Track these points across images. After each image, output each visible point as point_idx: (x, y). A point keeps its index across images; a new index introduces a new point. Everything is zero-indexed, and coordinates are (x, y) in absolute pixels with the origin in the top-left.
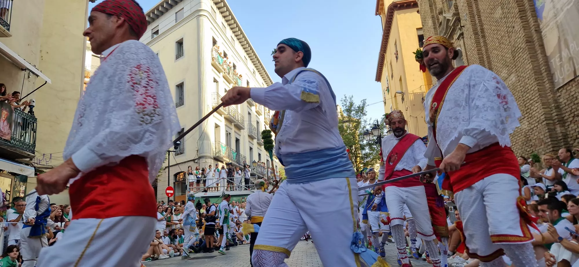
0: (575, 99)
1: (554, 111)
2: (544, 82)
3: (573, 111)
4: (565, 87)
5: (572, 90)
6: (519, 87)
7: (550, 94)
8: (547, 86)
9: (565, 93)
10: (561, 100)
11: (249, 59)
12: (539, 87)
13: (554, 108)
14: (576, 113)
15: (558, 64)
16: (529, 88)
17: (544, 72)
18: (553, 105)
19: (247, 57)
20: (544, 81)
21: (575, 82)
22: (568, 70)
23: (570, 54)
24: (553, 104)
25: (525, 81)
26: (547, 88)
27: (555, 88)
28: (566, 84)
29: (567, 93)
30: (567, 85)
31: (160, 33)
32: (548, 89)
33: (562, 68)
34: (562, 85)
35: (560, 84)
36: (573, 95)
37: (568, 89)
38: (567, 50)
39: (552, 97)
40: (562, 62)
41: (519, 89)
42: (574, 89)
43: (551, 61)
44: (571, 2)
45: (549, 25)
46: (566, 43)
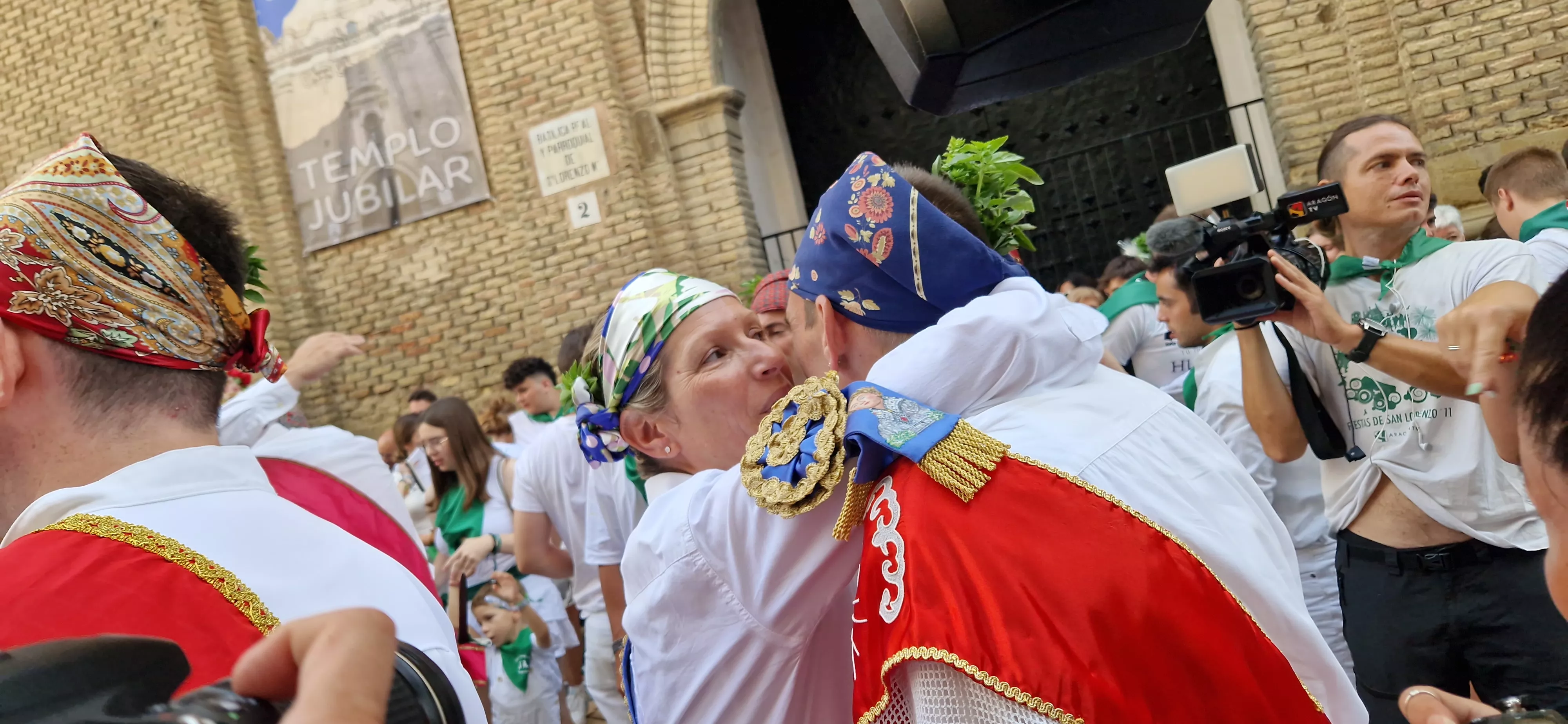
0: (383, 285)
1: (302, 312)
2: (269, 224)
3: (366, 318)
4: (345, 250)
5: (374, 259)
7: (289, 261)
8: (282, 235)
9: (343, 265)
10: (321, 285)
13: (300, 304)
14: (378, 324)
15: (332, 179)
17: (272, 194)
18: (298, 295)
20: (270, 219)
21: (389, 238)
22: (369, 204)
23: (385, 160)
24: (297, 291)
26: (281, 243)
27: (303, 245)
28: (351, 242)
29: (352, 267)
30: (358, 244)
32: (284, 247)
33: (346, 195)
34: (336, 241)
35: (326, 238)
36: (374, 275)
37: (357, 254)
38: (372, 145)
39: (298, 272)
40: (345, 177)
42: (381, 257)
43: (301, 166)
44: (413, 19)
45: (307, 59)
46: (373, 126)
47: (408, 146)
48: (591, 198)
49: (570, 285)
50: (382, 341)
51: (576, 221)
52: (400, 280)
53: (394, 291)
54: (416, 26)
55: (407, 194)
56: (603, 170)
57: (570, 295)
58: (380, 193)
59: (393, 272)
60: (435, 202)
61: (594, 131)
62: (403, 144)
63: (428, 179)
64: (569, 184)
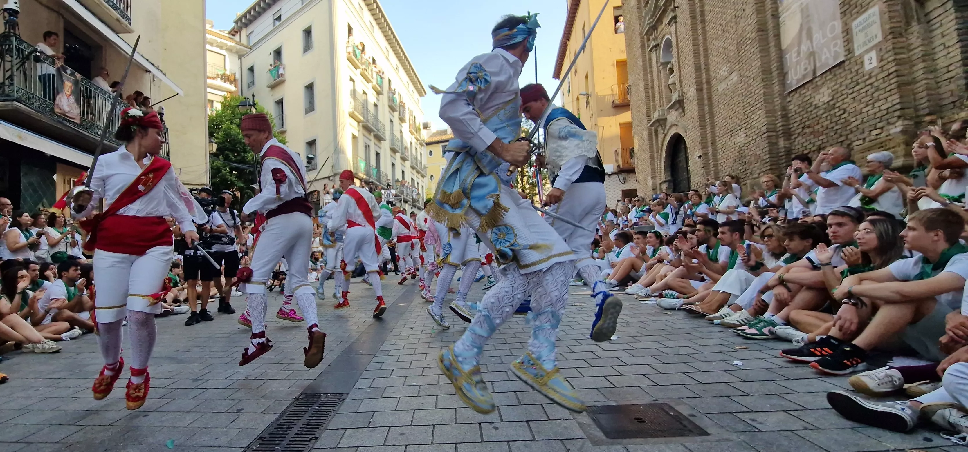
0: (809, 105)
1: (781, 120)
2: (773, 84)
3: (803, 121)
4: (799, 91)
5: (807, 94)
6: (740, 89)
7: (778, 99)
8: (776, 88)
9: (798, 98)
10: (790, 107)
11: (390, 50)
12: (765, 90)
13: (782, 116)
14: (807, 123)
15: (794, 61)
16: (753, 91)
17: (775, 71)
18: (780, 113)
19: (388, 47)
20: (774, 82)
21: (812, 84)
22: (806, 70)
24: (780, 111)
25: (749, 82)
26: (776, 92)
27: (785, 91)
28: (801, 86)
29: (800, 99)
30: (802, 88)
31: (283, 19)
33: (798, 67)
34: (795, 88)
35: (792, 87)
36: (807, 102)
37: (802, 92)
38: (808, 42)
41: (739, 92)
42: (810, 92)
43: (786, 57)
46: (809, 32)
49: (863, 100)
50: (808, 130)
52: (814, 103)
53: (813, 107)
57: (862, 106)
58: (810, 63)
59: (812, 100)
62: (819, 38)
63: (826, 53)
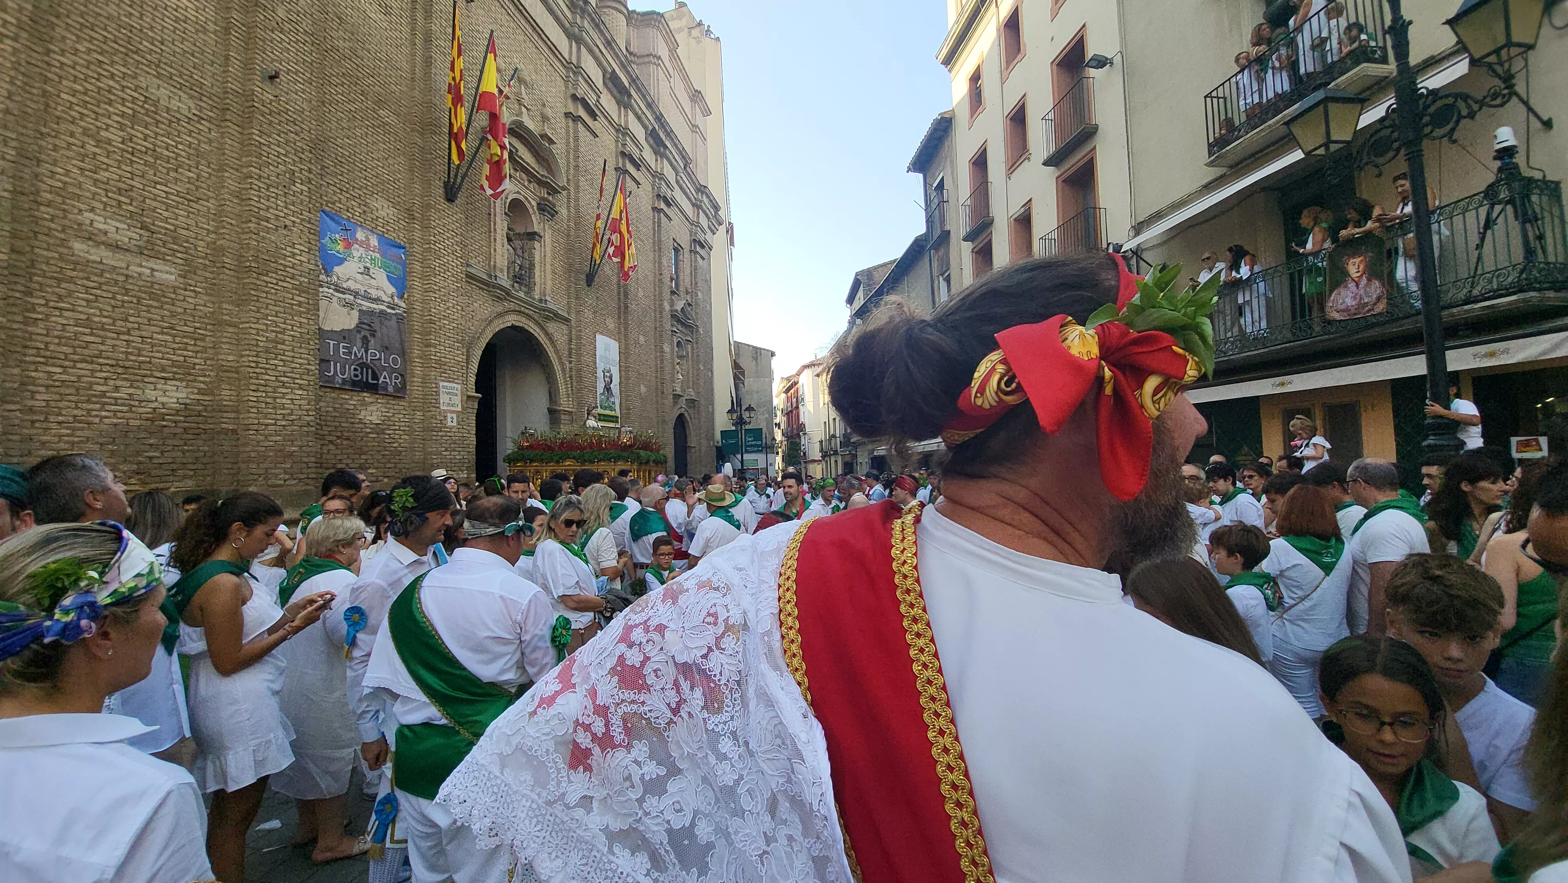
9: (334, 399)
10: (320, 404)
15: (343, 356)
22: (356, 376)
29: (338, 402)
34: (337, 386)
35: (332, 383)
38: (363, 350)
40: (348, 357)
43: (328, 341)
44: (393, 309)
45: (343, 293)
46: (365, 341)
47: (380, 359)
48: (454, 416)
50: (345, 443)
51: (449, 424)
53: (357, 420)
54: (393, 312)
55: (373, 379)
56: (459, 409)
58: (362, 373)
60: (386, 389)
61: (459, 393)
62: (378, 357)
63: (385, 378)
64: (449, 408)
